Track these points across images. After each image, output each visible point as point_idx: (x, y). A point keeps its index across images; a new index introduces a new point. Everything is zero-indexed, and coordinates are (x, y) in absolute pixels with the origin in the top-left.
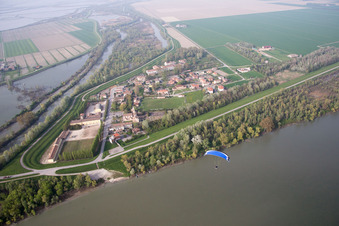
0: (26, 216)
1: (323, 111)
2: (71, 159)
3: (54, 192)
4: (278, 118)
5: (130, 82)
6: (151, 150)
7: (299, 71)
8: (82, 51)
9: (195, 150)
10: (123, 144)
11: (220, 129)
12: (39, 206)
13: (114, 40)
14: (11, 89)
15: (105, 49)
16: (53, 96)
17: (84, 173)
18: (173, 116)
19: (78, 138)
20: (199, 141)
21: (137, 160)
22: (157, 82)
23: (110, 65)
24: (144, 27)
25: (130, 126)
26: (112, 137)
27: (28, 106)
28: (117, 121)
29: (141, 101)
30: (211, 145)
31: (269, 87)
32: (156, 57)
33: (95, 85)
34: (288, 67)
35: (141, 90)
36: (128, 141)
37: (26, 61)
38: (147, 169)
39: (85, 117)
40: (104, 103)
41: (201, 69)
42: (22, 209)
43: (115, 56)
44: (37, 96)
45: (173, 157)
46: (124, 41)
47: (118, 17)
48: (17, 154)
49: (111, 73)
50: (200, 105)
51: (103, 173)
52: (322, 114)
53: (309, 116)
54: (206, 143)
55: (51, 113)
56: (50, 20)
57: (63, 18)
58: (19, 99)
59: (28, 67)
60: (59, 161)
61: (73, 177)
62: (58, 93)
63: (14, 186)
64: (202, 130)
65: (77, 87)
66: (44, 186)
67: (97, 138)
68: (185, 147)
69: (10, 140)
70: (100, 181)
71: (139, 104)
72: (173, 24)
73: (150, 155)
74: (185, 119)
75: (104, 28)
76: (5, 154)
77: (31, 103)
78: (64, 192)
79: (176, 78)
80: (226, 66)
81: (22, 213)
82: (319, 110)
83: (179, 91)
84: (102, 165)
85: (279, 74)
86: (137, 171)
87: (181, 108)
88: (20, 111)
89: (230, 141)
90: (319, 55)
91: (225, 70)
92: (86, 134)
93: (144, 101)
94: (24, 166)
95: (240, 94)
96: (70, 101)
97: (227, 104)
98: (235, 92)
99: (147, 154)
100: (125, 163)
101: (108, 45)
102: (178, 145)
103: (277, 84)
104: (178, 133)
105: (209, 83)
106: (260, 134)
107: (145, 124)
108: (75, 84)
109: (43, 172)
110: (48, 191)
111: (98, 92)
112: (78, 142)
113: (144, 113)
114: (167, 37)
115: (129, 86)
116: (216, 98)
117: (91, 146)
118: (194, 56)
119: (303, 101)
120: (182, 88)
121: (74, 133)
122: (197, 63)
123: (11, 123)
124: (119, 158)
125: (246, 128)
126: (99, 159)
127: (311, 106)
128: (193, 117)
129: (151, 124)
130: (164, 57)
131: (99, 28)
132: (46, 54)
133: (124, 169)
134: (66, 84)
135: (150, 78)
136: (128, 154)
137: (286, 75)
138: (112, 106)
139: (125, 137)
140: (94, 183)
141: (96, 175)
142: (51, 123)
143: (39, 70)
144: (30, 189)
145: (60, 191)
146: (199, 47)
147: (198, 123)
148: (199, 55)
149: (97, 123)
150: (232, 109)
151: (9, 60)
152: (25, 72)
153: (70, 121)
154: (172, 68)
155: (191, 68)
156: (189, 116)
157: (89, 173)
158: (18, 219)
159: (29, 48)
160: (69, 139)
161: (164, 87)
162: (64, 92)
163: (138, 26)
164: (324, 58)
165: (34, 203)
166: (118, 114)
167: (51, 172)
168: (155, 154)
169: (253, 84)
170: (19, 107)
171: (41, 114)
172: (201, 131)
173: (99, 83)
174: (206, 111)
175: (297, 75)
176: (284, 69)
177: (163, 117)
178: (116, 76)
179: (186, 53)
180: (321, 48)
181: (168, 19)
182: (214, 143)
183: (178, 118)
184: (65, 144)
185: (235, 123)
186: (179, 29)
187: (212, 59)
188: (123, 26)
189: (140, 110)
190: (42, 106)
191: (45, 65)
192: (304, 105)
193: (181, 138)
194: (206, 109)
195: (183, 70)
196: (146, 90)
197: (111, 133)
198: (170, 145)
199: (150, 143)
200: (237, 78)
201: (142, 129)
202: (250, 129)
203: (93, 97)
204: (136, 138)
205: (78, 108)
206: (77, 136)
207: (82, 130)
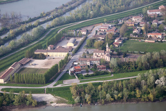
2: (22, 82)
16: (28, 25)
19: (37, 67)
22: (155, 23)
25: (97, 63)
26: (72, 69)
29: (124, 41)
39: (54, 49)
49: (102, 9)
51: (49, 97)
60: (9, 82)
62: (34, 23)
70: (43, 103)
84: (50, 91)
86: (82, 101)
93: (127, 42)
121: (36, 61)
126: (51, 86)
129: (121, 65)
134: (47, 15)
135: (148, 19)
138: (88, 43)
141: (41, 98)
149: (63, 55)
153: (35, 49)
157: (34, 95)
160: (28, 66)
162: (40, 23)
178: (107, 12)
189: (117, 51)
201: (108, 67)
206: (39, 64)
207: (46, 60)
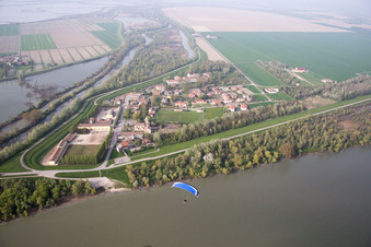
0: (17, 216)
1: (350, 142)
2: (74, 164)
3: (50, 194)
4: (300, 145)
5: (148, 91)
6: (159, 163)
7: (332, 98)
8: (102, 52)
9: (205, 169)
10: (130, 154)
11: (235, 149)
12: (33, 207)
13: (138, 45)
14: (21, 85)
15: (127, 53)
16: (65, 96)
17: (85, 180)
18: (187, 131)
19: (83, 143)
20: (211, 159)
21: (142, 172)
22: (177, 93)
23: (129, 70)
24: (171, 34)
25: (140, 136)
26: (120, 146)
27: (36, 103)
28: (128, 130)
29: (157, 111)
30: (223, 166)
31: (296, 111)
32: (179, 67)
33: (110, 90)
34: (320, 93)
35: (158, 100)
36: (136, 152)
37: (41, 57)
38: (152, 182)
39: (94, 122)
40: (117, 110)
41: (226, 85)
42: (14, 208)
43: (135, 62)
44: (47, 95)
45: (181, 173)
46: (147, 47)
47: (146, 21)
48: (18, 152)
49: (129, 79)
50: (219, 123)
51: (105, 181)
52: (348, 146)
53: (334, 147)
54: (217, 162)
55: (60, 113)
56: (72, 17)
57: (87, 16)
58: (29, 95)
59: (42, 63)
60: (60, 164)
61: (73, 182)
62: (70, 93)
63: (9, 184)
64: (216, 148)
65: (91, 90)
66: (41, 188)
67: (104, 145)
68: (195, 164)
69: (12, 137)
70: (101, 190)
71: (154, 115)
72: (204, 35)
73: (157, 169)
74: (201, 135)
75: (129, 31)
76: (6, 151)
77: (40, 101)
78: (60, 196)
79: (198, 92)
80: (253, 84)
81: (14, 212)
82: (346, 141)
83: (199, 106)
84: (105, 173)
85: (310, 99)
86: (141, 184)
87: (197, 123)
88: (27, 108)
89: (245, 163)
90: (356, 83)
91: (252, 88)
92: (93, 139)
93: (160, 112)
94: (23, 165)
95: (263, 115)
96: (81, 104)
97: (247, 124)
98: (258, 113)
99: (154, 167)
100: (129, 173)
101: (131, 49)
102: (188, 162)
103: (305, 109)
104: (191, 149)
105: (232, 100)
106: (279, 159)
107: (156, 135)
108: (90, 86)
109: (41, 173)
110: (44, 194)
111: (112, 97)
112: (84, 146)
113: (158, 125)
114: (194, 47)
115: (146, 94)
116: (237, 117)
117: (96, 152)
118: (221, 70)
119: (330, 130)
120: (202, 102)
121: (81, 137)
122: (222, 78)
123: (16, 120)
124: (124, 167)
125: (263, 152)
126: (103, 167)
127: (338, 136)
128: (209, 134)
129: (163, 137)
130: (188, 68)
131: (123, 31)
132: (63, 52)
133: (127, 180)
134: (80, 85)
135: (170, 88)
136: (134, 165)
137: (316, 100)
138: (125, 113)
139: (134, 147)
140: (93, 191)
141: (97, 183)
142: (58, 124)
143: (54, 67)
144: (26, 189)
145: (57, 195)
146: (227, 61)
147: (213, 141)
148: (225, 70)
149: (106, 129)
150: (252, 131)
151: (23, 53)
152: (38, 68)
153: (78, 124)
154: (194, 80)
155: (216, 82)
156: (205, 132)
157: (90, 179)
158: (9, 218)
159: (47, 44)
160: (75, 143)
161: (183, 100)
162: (76, 93)
163: (165, 32)
164: (360, 87)
165: (28, 204)
166: (130, 122)
167: (51, 174)
168: (162, 168)
169: (278, 107)
170: (27, 104)
171: (49, 113)
172: (214, 150)
173: (115, 88)
174: (223, 130)
175: (329, 101)
176: (315, 94)
177: (177, 131)
178: (133, 82)
179: (211, 67)
180: (359, 76)
181: (199, 29)
182: (227, 163)
183: (193, 133)
184: (70, 147)
185: (253, 145)
186: (210, 40)
187: (240, 75)
188: (150, 31)
189: (154, 121)
190: (51, 105)
191: (60, 63)
192: (331, 134)
193: (192, 154)
194: (224, 127)
195: (207, 83)
196: (164, 101)
197: (119, 141)
198: (180, 160)
199: (159, 156)
200: (263, 98)
201: (152, 141)
202: (267, 153)
203: (106, 102)
204: (145, 149)
205: (88, 111)
206: (83, 140)
207: (90, 135)
